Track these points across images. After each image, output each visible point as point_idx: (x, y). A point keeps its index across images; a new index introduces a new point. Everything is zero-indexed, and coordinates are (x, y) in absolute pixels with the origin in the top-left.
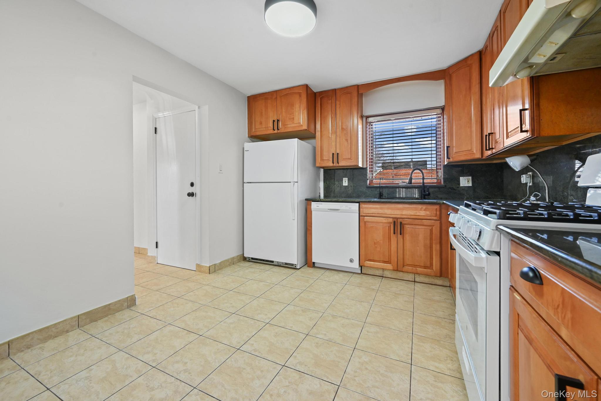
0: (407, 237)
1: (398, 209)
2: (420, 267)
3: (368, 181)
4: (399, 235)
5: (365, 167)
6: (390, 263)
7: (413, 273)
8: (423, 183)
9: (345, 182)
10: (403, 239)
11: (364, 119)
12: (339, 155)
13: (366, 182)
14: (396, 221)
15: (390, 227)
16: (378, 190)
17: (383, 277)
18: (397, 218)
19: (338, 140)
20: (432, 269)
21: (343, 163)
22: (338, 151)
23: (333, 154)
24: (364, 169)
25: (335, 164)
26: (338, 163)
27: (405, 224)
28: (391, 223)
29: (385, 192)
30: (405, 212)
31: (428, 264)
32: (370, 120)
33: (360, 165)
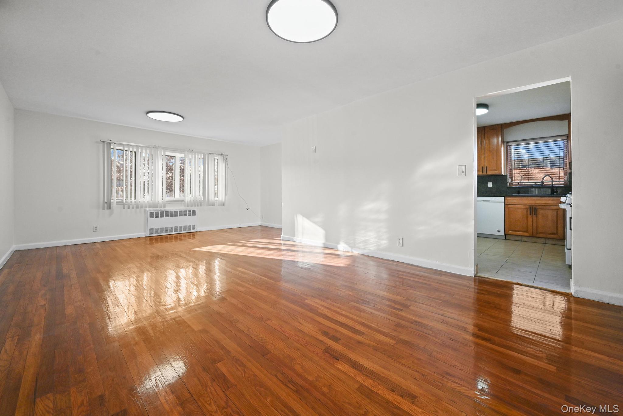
0: (540, 217)
1: (533, 200)
2: (549, 234)
3: (508, 184)
4: (534, 215)
5: (506, 174)
6: (527, 232)
7: (543, 238)
8: (552, 184)
9: (490, 185)
10: (537, 218)
11: (505, 144)
12: (487, 168)
13: (507, 184)
14: (531, 207)
15: (527, 211)
16: (517, 189)
17: (522, 241)
18: (532, 206)
19: (486, 158)
20: (558, 235)
21: (490, 173)
22: (486, 165)
23: (483, 167)
24: (505, 176)
25: (484, 173)
26: (486, 173)
27: (538, 209)
28: (528, 208)
29: (521, 190)
30: (537, 202)
31: (555, 232)
32: (510, 144)
33: (503, 174)
